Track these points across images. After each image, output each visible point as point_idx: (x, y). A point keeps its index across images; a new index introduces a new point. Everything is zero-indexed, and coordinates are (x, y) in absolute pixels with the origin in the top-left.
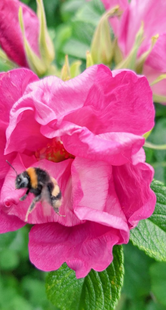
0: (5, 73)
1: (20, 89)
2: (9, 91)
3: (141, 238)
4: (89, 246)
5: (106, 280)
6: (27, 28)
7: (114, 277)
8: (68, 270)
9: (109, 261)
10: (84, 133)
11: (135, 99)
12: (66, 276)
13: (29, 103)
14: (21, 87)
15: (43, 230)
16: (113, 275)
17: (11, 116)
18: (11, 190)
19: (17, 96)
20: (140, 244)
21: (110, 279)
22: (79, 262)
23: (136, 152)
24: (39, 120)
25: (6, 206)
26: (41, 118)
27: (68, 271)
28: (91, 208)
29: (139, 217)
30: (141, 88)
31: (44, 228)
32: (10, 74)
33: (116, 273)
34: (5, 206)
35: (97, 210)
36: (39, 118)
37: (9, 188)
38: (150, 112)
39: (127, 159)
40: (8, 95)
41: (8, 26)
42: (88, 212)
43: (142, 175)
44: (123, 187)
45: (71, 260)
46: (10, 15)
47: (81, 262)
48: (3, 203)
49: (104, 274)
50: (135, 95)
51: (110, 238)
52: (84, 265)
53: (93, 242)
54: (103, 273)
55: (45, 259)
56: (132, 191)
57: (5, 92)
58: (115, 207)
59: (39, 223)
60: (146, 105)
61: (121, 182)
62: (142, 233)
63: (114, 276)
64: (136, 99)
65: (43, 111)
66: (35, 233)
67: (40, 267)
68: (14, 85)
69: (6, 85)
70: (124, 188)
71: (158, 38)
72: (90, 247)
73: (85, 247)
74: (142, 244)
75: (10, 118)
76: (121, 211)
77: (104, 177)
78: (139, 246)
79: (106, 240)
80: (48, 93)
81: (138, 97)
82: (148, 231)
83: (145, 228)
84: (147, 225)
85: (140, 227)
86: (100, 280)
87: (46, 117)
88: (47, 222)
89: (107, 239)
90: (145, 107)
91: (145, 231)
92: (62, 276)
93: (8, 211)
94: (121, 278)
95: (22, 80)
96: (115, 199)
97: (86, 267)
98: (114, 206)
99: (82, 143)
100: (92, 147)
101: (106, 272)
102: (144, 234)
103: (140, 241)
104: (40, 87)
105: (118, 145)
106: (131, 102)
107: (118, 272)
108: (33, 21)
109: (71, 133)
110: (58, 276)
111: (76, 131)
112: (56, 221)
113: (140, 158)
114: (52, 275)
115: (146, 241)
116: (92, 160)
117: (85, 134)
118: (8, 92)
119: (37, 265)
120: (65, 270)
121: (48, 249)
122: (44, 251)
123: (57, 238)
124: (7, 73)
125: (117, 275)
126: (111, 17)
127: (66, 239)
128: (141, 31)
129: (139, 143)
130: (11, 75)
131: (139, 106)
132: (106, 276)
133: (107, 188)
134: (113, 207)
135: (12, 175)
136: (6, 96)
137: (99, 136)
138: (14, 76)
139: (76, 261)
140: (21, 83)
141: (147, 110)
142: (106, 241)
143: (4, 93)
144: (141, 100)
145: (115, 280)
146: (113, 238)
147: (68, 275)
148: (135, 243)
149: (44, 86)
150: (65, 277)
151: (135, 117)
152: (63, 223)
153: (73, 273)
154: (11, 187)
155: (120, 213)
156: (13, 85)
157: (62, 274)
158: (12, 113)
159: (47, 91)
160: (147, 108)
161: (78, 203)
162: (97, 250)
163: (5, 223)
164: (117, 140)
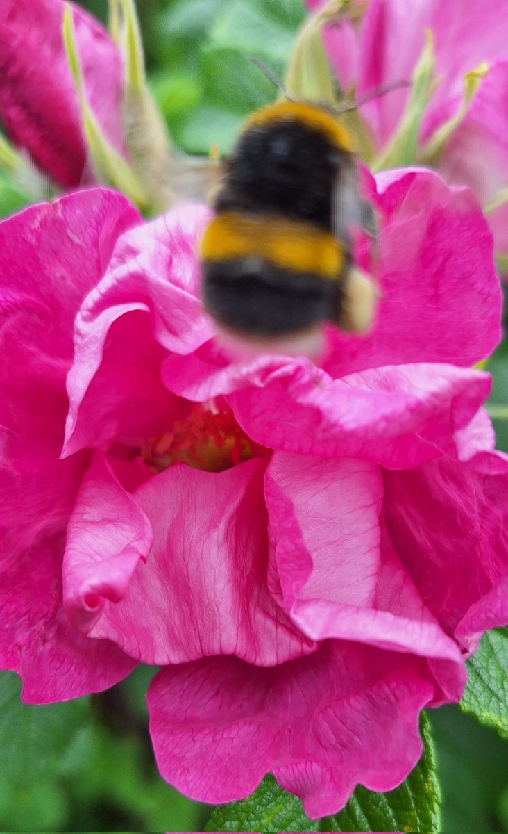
0: (47, 206)
1: (94, 250)
2: (60, 261)
3: (481, 691)
4: (337, 719)
5: (386, 824)
6: (88, 70)
7: (412, 814)
8: (269, 802)
9: (410, 758)
10: (302, 377)
11: (440, 259)
12: (264, 821)
13: (134, 288)
14: (95, 244)
15: (186, 684)
16: (407, 808)
17: (79, 334)
18: (93, 561)
19: (85, 273)
20: (483, 708)
21: (399, 821)
22: (311, 770)
23: (466, 421)
24: (168, 341)
25: (88, 608)
26: (174, 332)
27: (269, 806)
28: (341, 604)
29: (488, 619)
30: (458, 227)
31: (188, 676)
32: (60, 206)
33: (416, 800)
34: (82, 610)
35: (358, 609)
36: (167, 333)
37: (85, 554)
38: (490, 299)
39: (435, 445)
40: (58, 275)
41: (31, 68)
42: (333, 616)
43: (485, 492)
44: (417, 535)
45: (287, 766)
46: (34, 36)
47: (320, 768)
48: (78, 598)
49: (379, 809)
50: (442, 249)
51: (406, 690)
52: (328, 777)
53: (350, 706)
54: (377, 805)
55: (206, 770)
56: (448, 545)
57: (50, 263)
58: (402, 596)
59: (176, 659)
60: (474, 276)
61: (409, 523)
62: (482, 672)
63: (409, 809)
64: (445, 261)
65: (180, 312)
66: (164, 695)
67: (194, 793)
68: (77, 240)
69: (52, 241)
70: (421, 538)
71: (486, 75)
72: (343, 723)
73: (325, 725)
74: (487, 707)
75: (77, 339)
76: (423, 608)
77: (364, 507)
78: (478, 713)
79: (394, 695)
80: (184, 255)
81: (449, 255)
82: (500, 668)
83: (490, 657)
84: (496, 650)
85: (476, 657)
86: (367, 826)
87: (189, 328)
88: (201, 657)
89: (397, 692)
90: (473, 285)
91: (492, 667)
92: (253, 823)
93: (91, 626)
94: (433, 815)
95: (99, 223)
96: (399, 573)
97: (335, 782)
98: (400, 593)
99: (298, 408)
100: (334, 418)
101: (385, 800)
102: (490, 677)
103: (482, 699)
104: (158, 239)
105: (412, 402)
106: (428, 270)
107: (423, 798)
108: (102, 49)
109: (263, 379)
110: (242, 823)
111: (278, 373)
112: (229, 649)
113: (479, 437)
114: (226, 820)
115: (498, 698)
116: (324, 458)
117: (306, 379)
118: (58, 263)
119: (185, 789)
120: (261, 804)
121: (211, 739)
122: (198, 745)
123: (230, 705)
124: (54, 206)
125: (420, 806)
126: (333, 26)
127: (260, 707)
128: (426, 60)
129: (472, 393)
130: (64, 210)
131: (456, 280)
132: (385, 813)
133: (377, 542)
134: (397, 598)
135: (86, 517)
136: (53, 279)
137: (344, 381)
138: (75, 213)
139: (301, 767)
140: (96, 232)
141: (479, 293)
142: (392, 699)
143: (45, 268)
144: (460, 261)
145: (416, 821)
146: (414, 688)
147: (270, 818)
148: (466, 704)
149: (171, 235)
150: (261, 824)
151: (442, 316)
152: (251, 658)
153: (284, 811)
154: (93, 553)
155: (421, 612)
156: (72, 242)
157: (253, 816)
158: (80, 324)
159: (180, 250)
160: (479, 285)
161: (298, 589)
162: (364, 731)
163: (73, 668)
164: (405, 388)
